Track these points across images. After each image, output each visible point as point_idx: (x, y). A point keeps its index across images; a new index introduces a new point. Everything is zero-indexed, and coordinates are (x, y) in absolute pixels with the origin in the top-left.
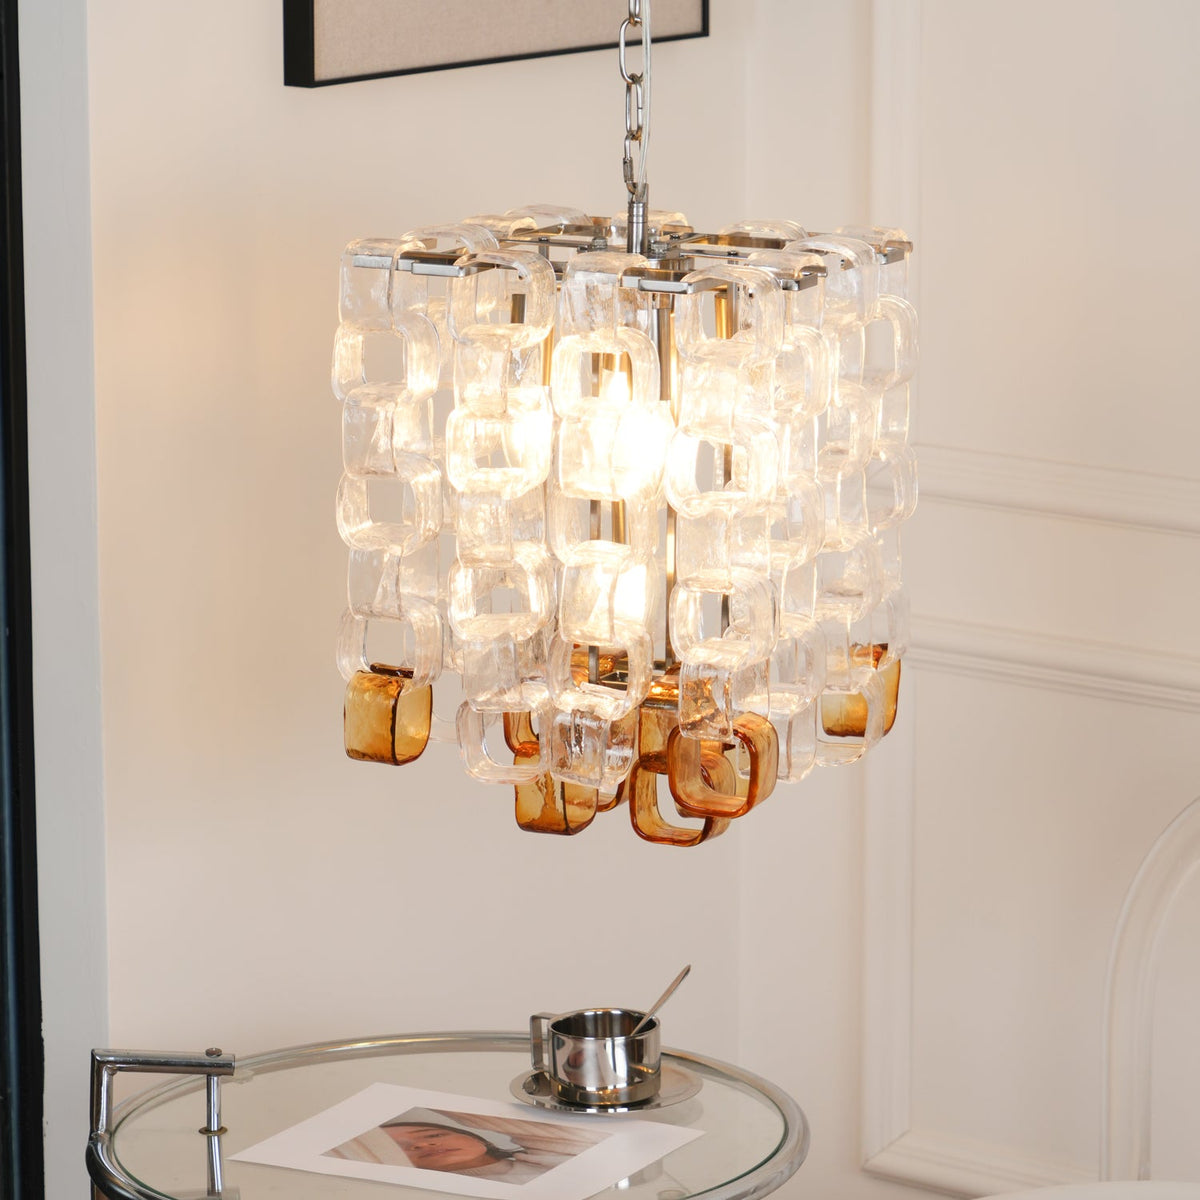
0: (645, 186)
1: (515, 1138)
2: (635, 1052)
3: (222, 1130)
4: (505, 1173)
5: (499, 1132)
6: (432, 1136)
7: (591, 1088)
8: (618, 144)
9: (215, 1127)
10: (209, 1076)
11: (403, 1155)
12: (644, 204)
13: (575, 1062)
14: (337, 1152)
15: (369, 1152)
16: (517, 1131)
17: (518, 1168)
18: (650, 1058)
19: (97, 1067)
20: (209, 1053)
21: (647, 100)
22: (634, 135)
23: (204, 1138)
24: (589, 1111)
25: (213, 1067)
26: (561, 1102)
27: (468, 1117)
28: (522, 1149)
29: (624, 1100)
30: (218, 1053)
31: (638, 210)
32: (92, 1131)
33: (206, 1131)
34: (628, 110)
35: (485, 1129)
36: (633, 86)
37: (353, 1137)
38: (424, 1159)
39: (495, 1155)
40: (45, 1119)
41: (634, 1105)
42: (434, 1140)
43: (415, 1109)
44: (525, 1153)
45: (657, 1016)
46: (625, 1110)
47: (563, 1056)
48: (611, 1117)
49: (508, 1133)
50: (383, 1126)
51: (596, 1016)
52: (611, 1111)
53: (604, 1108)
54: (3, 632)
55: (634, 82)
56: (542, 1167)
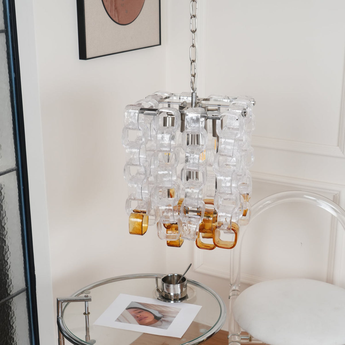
0: (196, 88)
1: (160, 312)
2: (182, 287)
3: (89, 313)
4: (161, 325)
5: (155, 310)
6: (139, 312)
7: (172, 293)
9: (87, 313)
10: (85, 302)
11: (135, 320)
12: (196, 93)
14: (118, 320)
15: (127, 320)
17: (164, 322)
20: (85, 297)
21: (197, 66)
22: (194, 76)
23: (85, 316)
24: (172, 302)
25: (86, 300)
27: (145, 304)
28: (162, 316)
30: (87, 297)
31: (194, 94)
32: (58, 317)
33: (85, 314)
34: (191, 69)
35: (151, 309)
36: (193, 63)
38: (141, 321)
39: (157, 319)
42: (141, 314)
43: (132, 302)
44: (164, 317)
45: (186, 276)
46: (180, 301)
49: (157, 310)
52: (177, 301)
54: (22, 188)
55: (193, 62)
56: (169, 322)
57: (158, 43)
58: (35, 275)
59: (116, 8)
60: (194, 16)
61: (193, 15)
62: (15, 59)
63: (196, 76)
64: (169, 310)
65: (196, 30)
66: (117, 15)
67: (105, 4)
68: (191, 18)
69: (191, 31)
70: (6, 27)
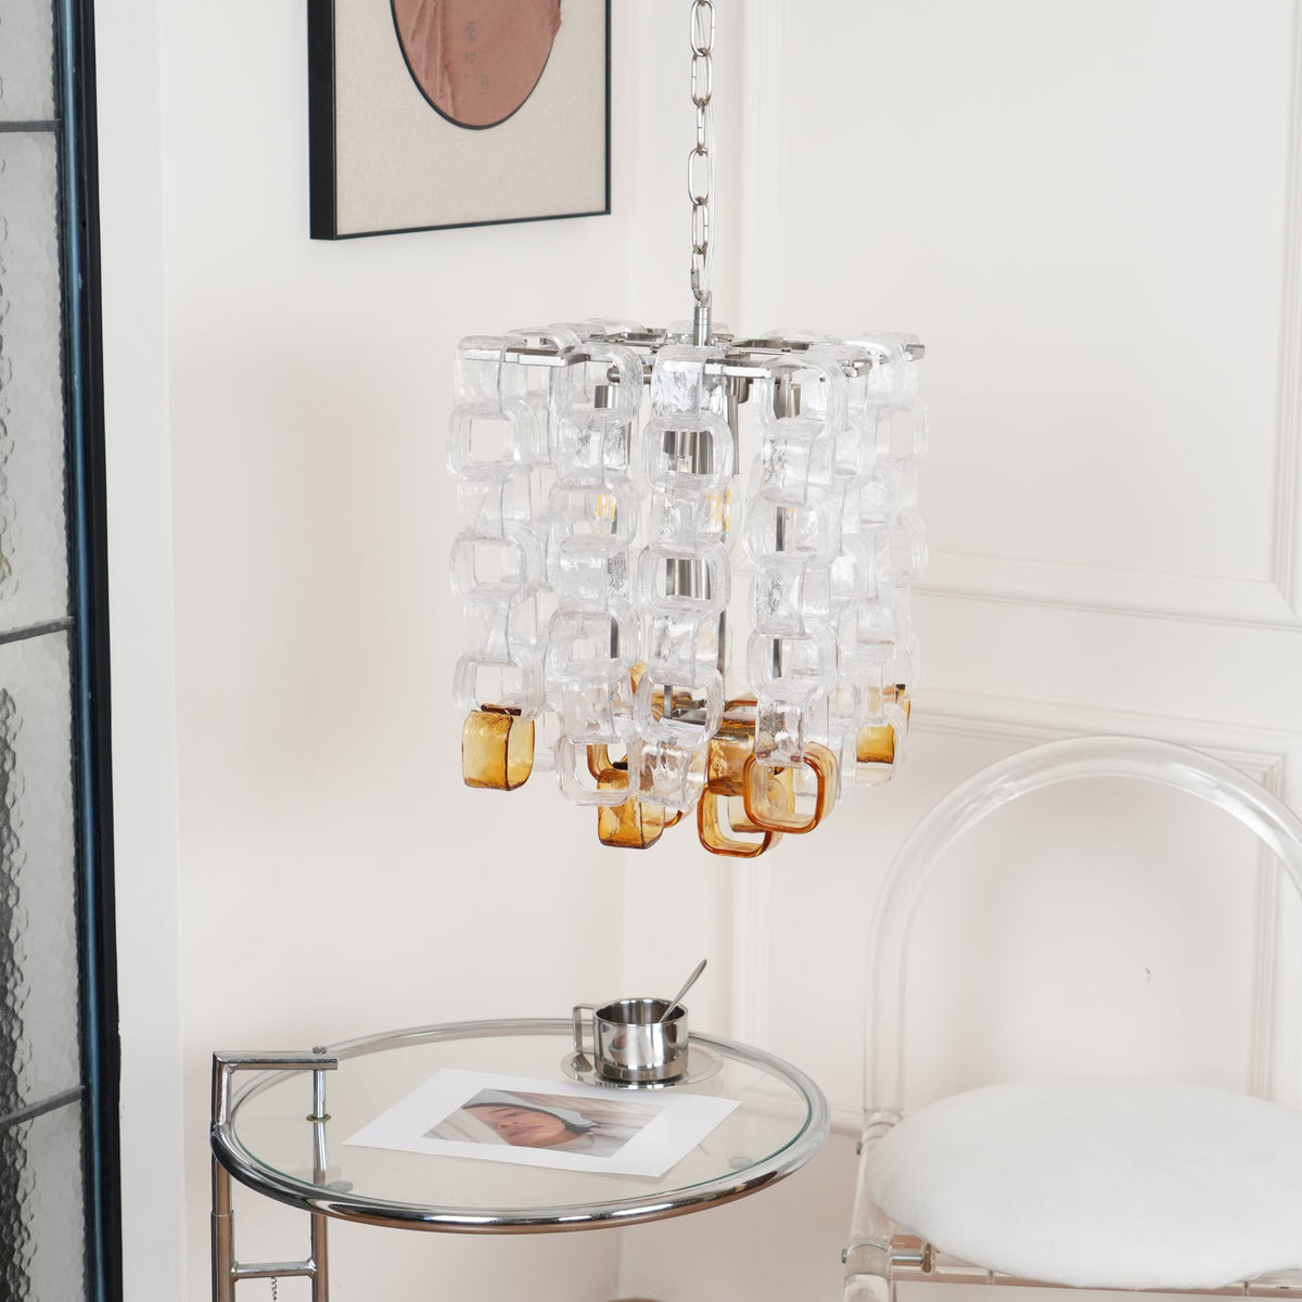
0: (709, 293)
1: (585, 1114)
2: (670, 1033)
3: (326, 1117)
4: (589, 1147)
5: (567, 1109)
6: (511, 1115)
7: (633, 1066)
8: (687, 258)
9: (320, 1115)
10: (315, 1071)
11: (493, 1134)
12: (709, 310)
13: (619, 1044)
14: (434, 1133)
15: (464, 1133)
16: (583, 1107)
17: (597, 1140)
18: (680, 1039)
19: (217, 1067)
20: (316, 1051)
21: (712, 219)
22: (700, 250)
23: (311, 1124)
24: (631, 1087)
25: (318, 1063)
26: (604, 1078)
28: (594, 1124)
29: (660, 1076)
30: (323, 1051)
31: (703, 314)
32: (213, 1123)
33: (313, 1118)
34: (694, 229)
36: (698, 208)
37: (445, 1117)
38: (515, 1137)
39: (573, 1131)
41: (669, 1081)
42: (515, 1119)
43: (484, 1091)
44: (599, 1128)
45: (684, 1003)
46: (661, 1086)
47: (608, 1039)
48: (649, 1091)
50: (465, 1107)
51: (630, 1004)
52: (649, 1087)
53: (642, 1083)
54: (86, 696)
55: (700, 204)
56: (620, 1141)
57: (602, 207)
58: (118, 1038)
59: (446, 67)
60: (705, 53)
61: (700, 50)
62: (84, 225)
63: (709, 249)
64: (623, 1109)
65: (708, 99)
66: (448, 90)
67: (407, 49)
68: (695, 57)
69: (694, 99)
70: (60, 112)
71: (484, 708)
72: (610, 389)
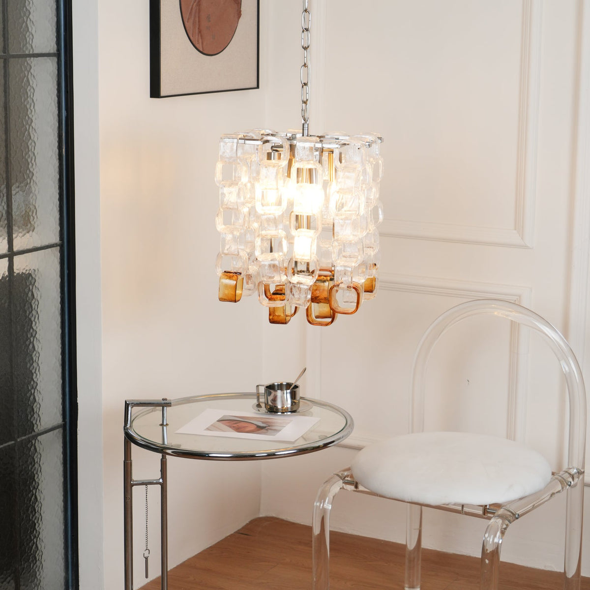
0: (308, 118)
1: (263, 423)
2: (293, 395)
3: (167, 425)
5: (256, 421)
6: (236, 423)
7: (279, 407)
9: (165, 424)
10: (163, 407)
11: (230, 429)
12: (308, 124)
13: (274, 400)
14: (208, 429)
15: (218, 429)
16: (262, 420)
17: (270, 431)
18: (298, 398)
19: (127, 405)
20: (163, 400)
21: (309, 91)
22: (305, 102)
23: (161, 427)
24: (279, 413)
25: (164, 404)
26: (269, 411)
28: (267, 426)
29: (290, 410)
30: (166, 400)
31: (306, 126)
32: (125, 427)
33: (162, 425)
34: (303, 94)
36: (304, 86)
37: (212, 424)
38: (238, 430)
39: (260, 428)
40: (78, 429)
41: (293, 411)
42: (238, 424)
43: (225, 416)
44: (269, 427)
45: (298, 383)
46: (290, 413)
47: (270, 398)
48: (285, 415)
50: (218, 421)
51: (278, 384)
52: (286, 413)
53: (283, 413)
56: (278, 431)
57: (255, 86)
58: (77, 403)
59: (200, 32)
60: (307, 30)
61: (305, 29)
62: (67, 92)
63: (308, 102)
64: (276, 421)
65: (308, 47)
66: (200, 41)
68: (303, 31)
69: (303, 47)
70: (59, 50)
71: (225, 272)
72: (273, 153)
